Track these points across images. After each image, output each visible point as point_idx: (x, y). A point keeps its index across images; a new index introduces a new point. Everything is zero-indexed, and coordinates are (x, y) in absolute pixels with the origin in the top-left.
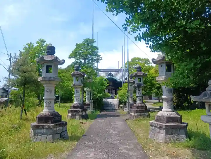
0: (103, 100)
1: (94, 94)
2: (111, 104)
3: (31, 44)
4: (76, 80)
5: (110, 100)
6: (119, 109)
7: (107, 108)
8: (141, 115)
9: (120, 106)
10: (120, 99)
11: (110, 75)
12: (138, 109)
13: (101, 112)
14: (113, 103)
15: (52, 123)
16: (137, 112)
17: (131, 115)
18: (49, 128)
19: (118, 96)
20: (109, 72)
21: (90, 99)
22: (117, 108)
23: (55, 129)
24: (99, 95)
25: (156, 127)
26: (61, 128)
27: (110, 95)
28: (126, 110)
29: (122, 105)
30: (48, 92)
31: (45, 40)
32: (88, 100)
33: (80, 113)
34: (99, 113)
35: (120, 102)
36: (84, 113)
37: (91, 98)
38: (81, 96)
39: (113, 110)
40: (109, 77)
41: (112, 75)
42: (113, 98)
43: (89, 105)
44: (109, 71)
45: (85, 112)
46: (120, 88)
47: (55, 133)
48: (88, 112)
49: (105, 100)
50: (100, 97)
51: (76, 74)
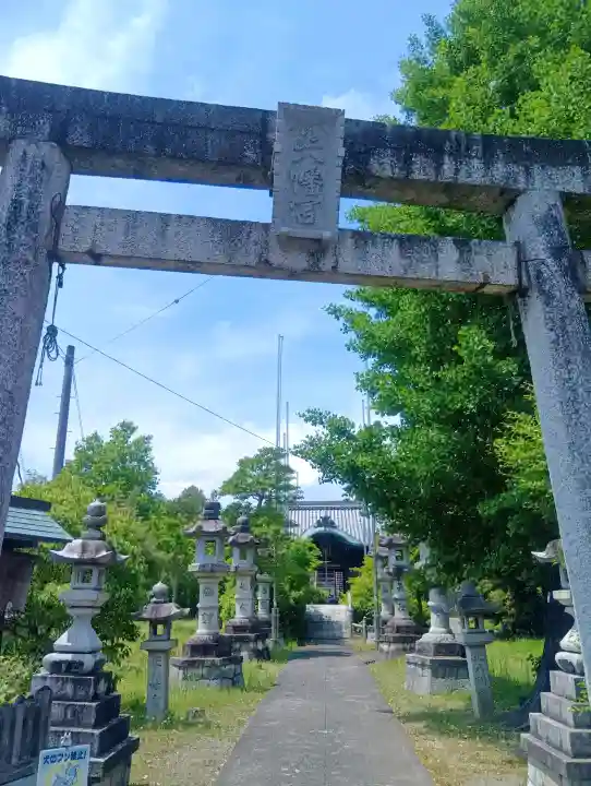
0: (304, 608)
1: (281, 592)
2: (330, 623)
3: (96, 437)
5: (325, 610)
6: (352, 637)
7: (320, 634)
8: (405, 650)
9: (356, 628)
10: (357, 604)
11: (326, 522)
12: (397, 632)
13: (300, 644)
14: (334, 619)
15: (218, 656)
16: (396, 641)
17: (382, 650)
18: (213, 664)
19: (349, 594)
20: (323, 513)
21: (271, 606)
22: (346, 633)
23: (223, 668)
24: (294, 594)
25: (416, 664)
26: (233, 666)
27: (325, 592)
28: (372, 638)
29: (362, 625)
30: (206, 594)
31: (135, 425)
32: (264, 608)
33: (251, 645)
34: (294, 646)
35: (357, 615)
36: (260, 646)
37: (275, 604)
38: (251, 599)
39: (337, 639)
40: (323, 529)
41: (333, 523)
42: (335, 602)
43: (268, 623)
44: (321, 509)
45: (263, 642)
46: (355, 569)
47: (223, 677)
48: (270, 642)
49: (310, 608)
50: (297, 601)
51: (241, 541)
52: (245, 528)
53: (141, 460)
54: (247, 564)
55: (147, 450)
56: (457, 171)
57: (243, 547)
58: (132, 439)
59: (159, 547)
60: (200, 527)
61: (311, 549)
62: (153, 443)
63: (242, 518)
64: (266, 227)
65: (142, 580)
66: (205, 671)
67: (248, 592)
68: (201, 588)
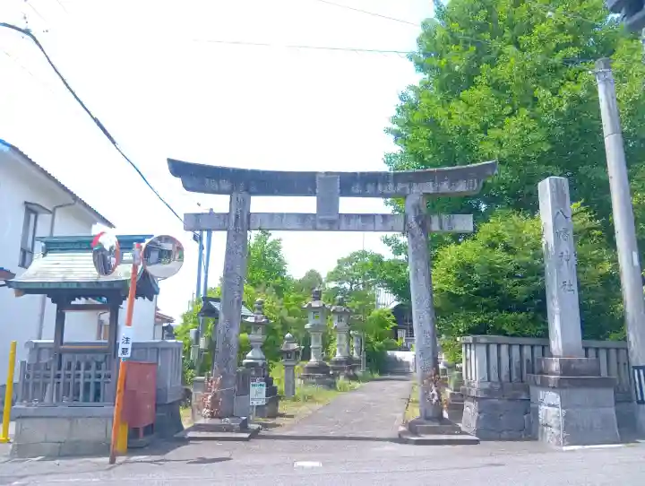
0: (385, 354)
1: (368, 342)
2: (401, 361)
4: (340, 321)
5: (399, 354)
7: (397, 369)
14: (405, 360)
15: (321, 373)
18: (319, 377)
21: (361, 351)
23: (325, 379)
24: (377, 344)
32: (357, 352)
33: (346, 372)
34: (376, 376)
36: (351, 373)
37: (363, 350)
38: (346, 345)
39: (404, 372)
43: (359, 361)
45: (354, 371)
47: (324, 384)
48: (358, 372)
49: (389, 353)
50: (379, 348)
51: (338, 311)
52: (341, 303)
53: (276, 255)
54: (343, 324)
55: (279, 248)
56: (384, 189)
57: (340, 314)
58: (268, 242)
59: (289, 314)
60: (310, 305)
61: (389, 316)
62: (282, 244)
63: (339, 297)
64: (314, 215)
65: (280, 333)
66: (314, 380)
67: (344, 342)
68: (313, 337)
